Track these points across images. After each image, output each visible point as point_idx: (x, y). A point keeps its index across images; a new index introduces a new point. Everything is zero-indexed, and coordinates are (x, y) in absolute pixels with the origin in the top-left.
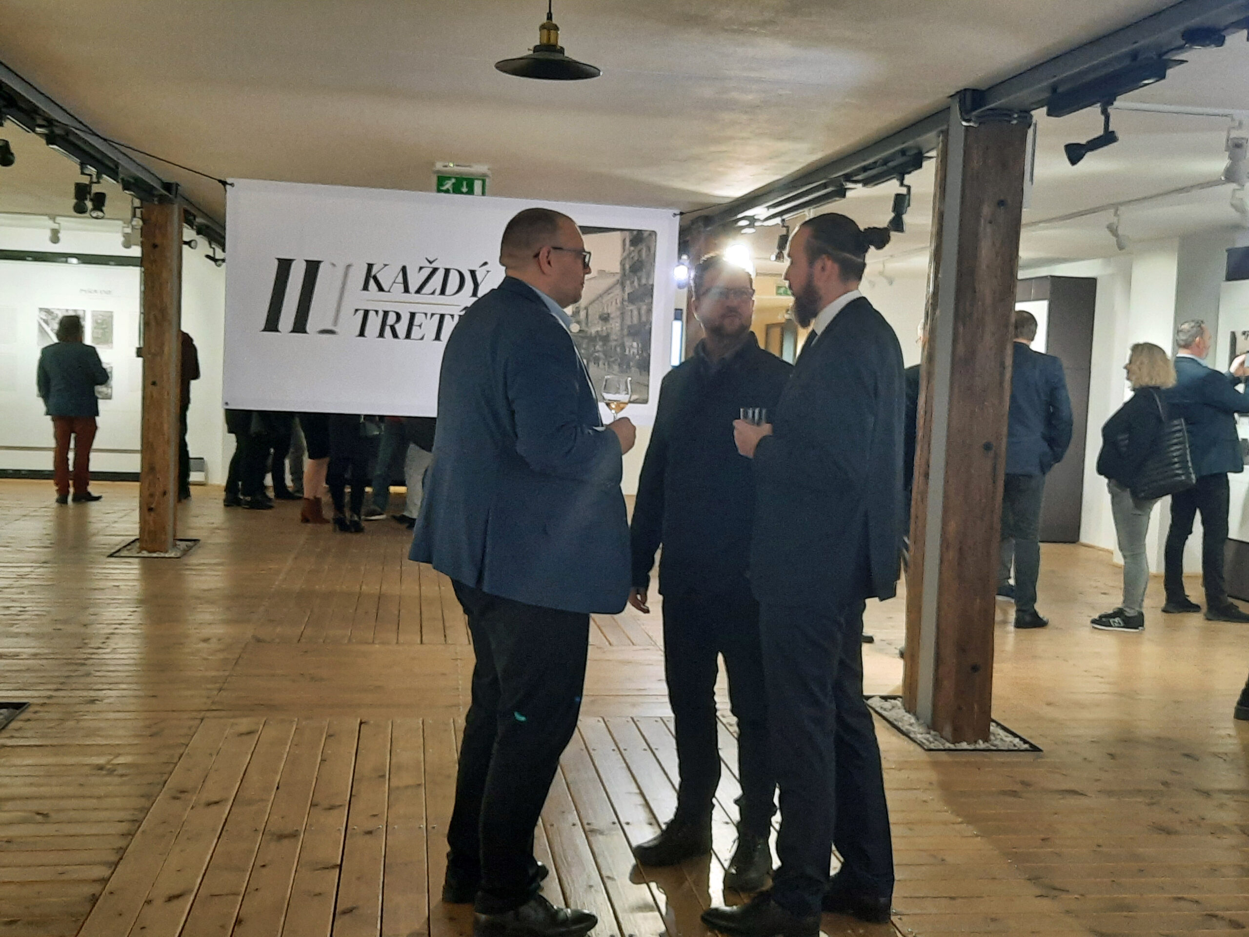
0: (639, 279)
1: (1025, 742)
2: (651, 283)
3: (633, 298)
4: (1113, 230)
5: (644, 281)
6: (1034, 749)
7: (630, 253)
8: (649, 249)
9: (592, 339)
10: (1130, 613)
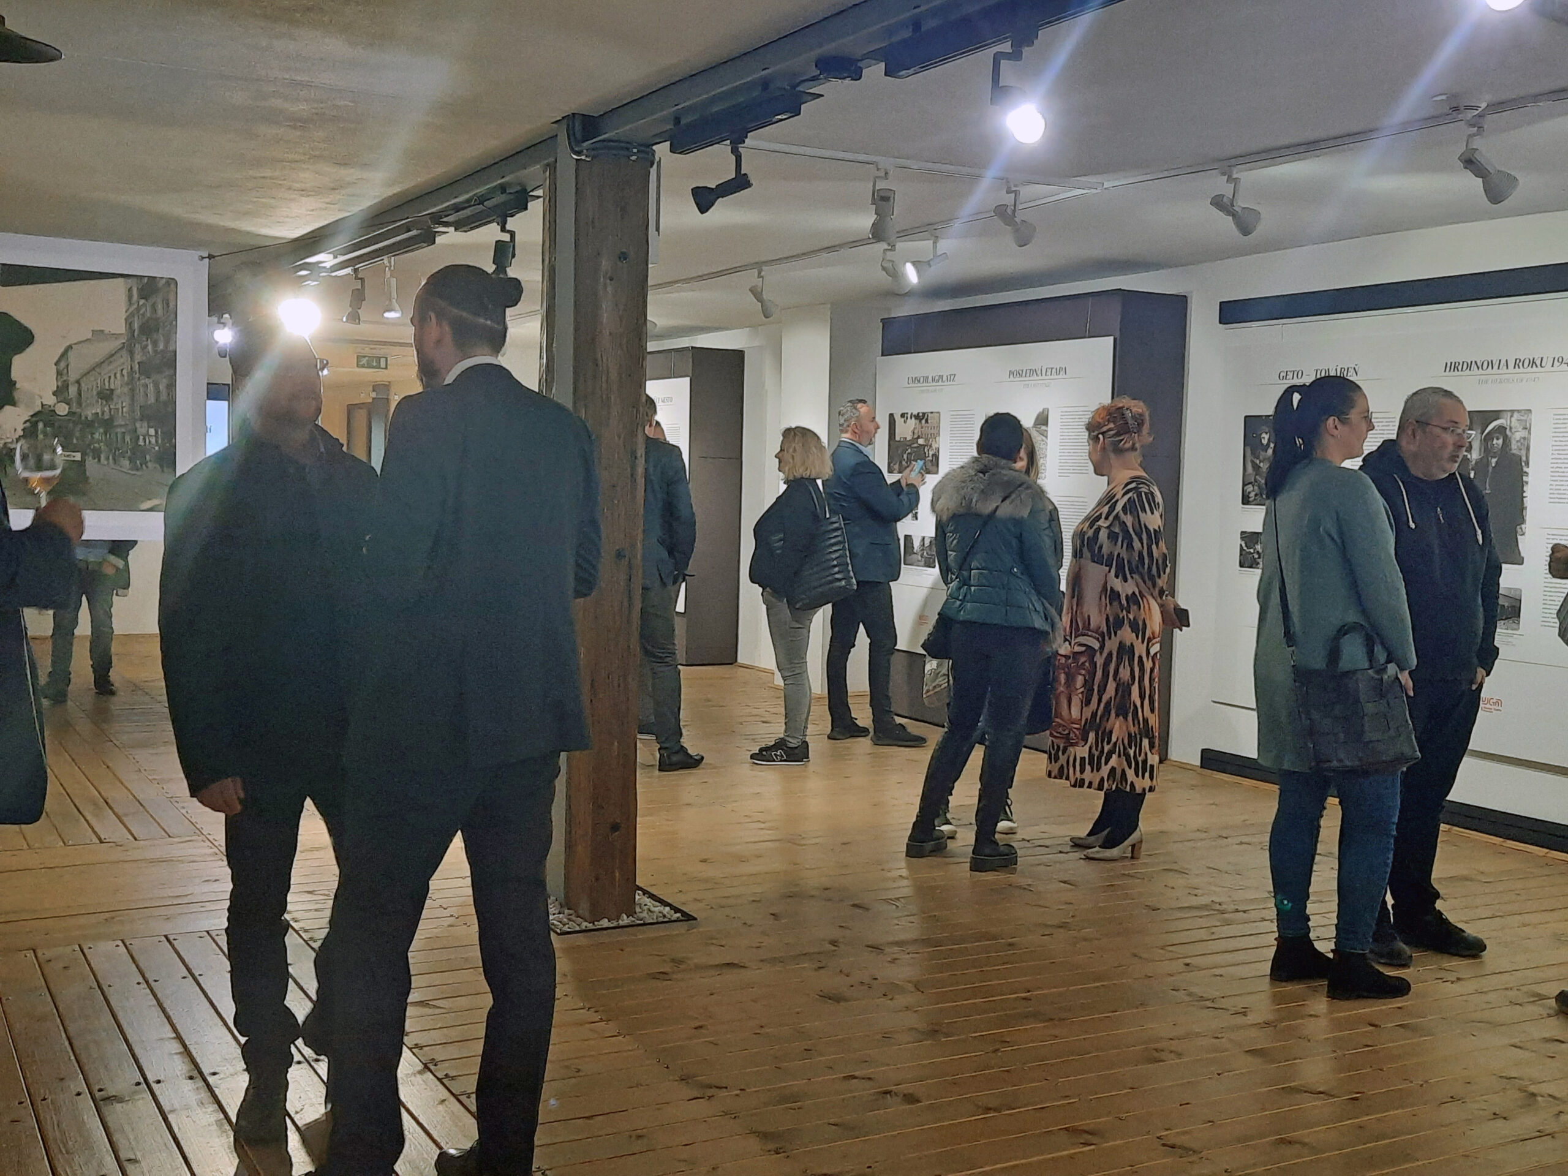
0: (155, 343)
1: (677, 910)
2: (171, 348)
3: (146, 369)
4: (757, 293)
5: (161, 346)
6: (688, 917)
7: (138, 309)
8: (167, 303)
9: (89, 424)
10: (794, 743)
